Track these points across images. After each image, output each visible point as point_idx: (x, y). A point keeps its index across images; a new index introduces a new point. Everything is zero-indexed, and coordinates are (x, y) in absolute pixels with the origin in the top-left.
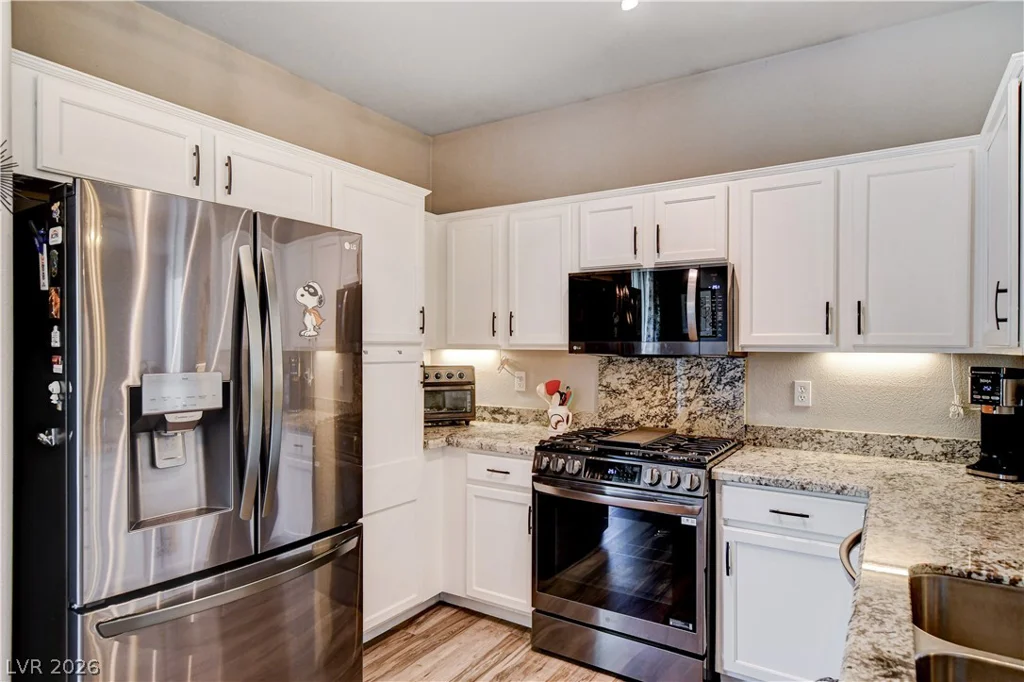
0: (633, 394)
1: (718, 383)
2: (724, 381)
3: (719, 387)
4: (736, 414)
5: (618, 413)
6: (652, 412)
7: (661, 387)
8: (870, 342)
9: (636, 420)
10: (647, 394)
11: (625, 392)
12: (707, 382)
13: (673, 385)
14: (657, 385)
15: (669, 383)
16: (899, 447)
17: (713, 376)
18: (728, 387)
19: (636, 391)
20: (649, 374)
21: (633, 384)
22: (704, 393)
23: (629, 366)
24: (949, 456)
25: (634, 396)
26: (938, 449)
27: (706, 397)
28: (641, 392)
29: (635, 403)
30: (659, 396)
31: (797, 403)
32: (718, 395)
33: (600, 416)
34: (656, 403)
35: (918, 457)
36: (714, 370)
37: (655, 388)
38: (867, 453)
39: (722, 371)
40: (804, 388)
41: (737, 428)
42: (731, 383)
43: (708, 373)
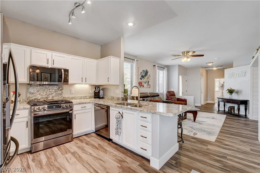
0: (38, 93)
1: (58, 90)
2: (59, 90)
3: (59, 91)
4: (62, 95)
5: (33, 98)
6: (43, 97)
7: (45, 92)
8: (87, 83)
9: (39, 99)
10: (42, 93)
11: (36, 93)
12: (56, 90)
13: (48, 91)
14: (44, 91)
15: (47, 90)
16: (85, 98)
17: (57, 89)
18: (60, 91)
19: (39, 93)
20: (42, 89)
21: (38, 91)
22: (55, 92)
23: (37, 87)
24: (90, 98)
25: (38, 94)
26: (89, 97)
27: (56, 93)
28: (40, 93)
29: (38, 95)
30: (45, 93)
31: (72, 93)
32: (58, 92)
33: (28, 99)
34: (44, 95)
35: (87, 99)
36: (57, 88)
37: (44, 92)
38: (81, 99)
39: (59, 88)
40: (73, 90)
41: (62, 98)
42: (61, 90)
43: (56, 88)
